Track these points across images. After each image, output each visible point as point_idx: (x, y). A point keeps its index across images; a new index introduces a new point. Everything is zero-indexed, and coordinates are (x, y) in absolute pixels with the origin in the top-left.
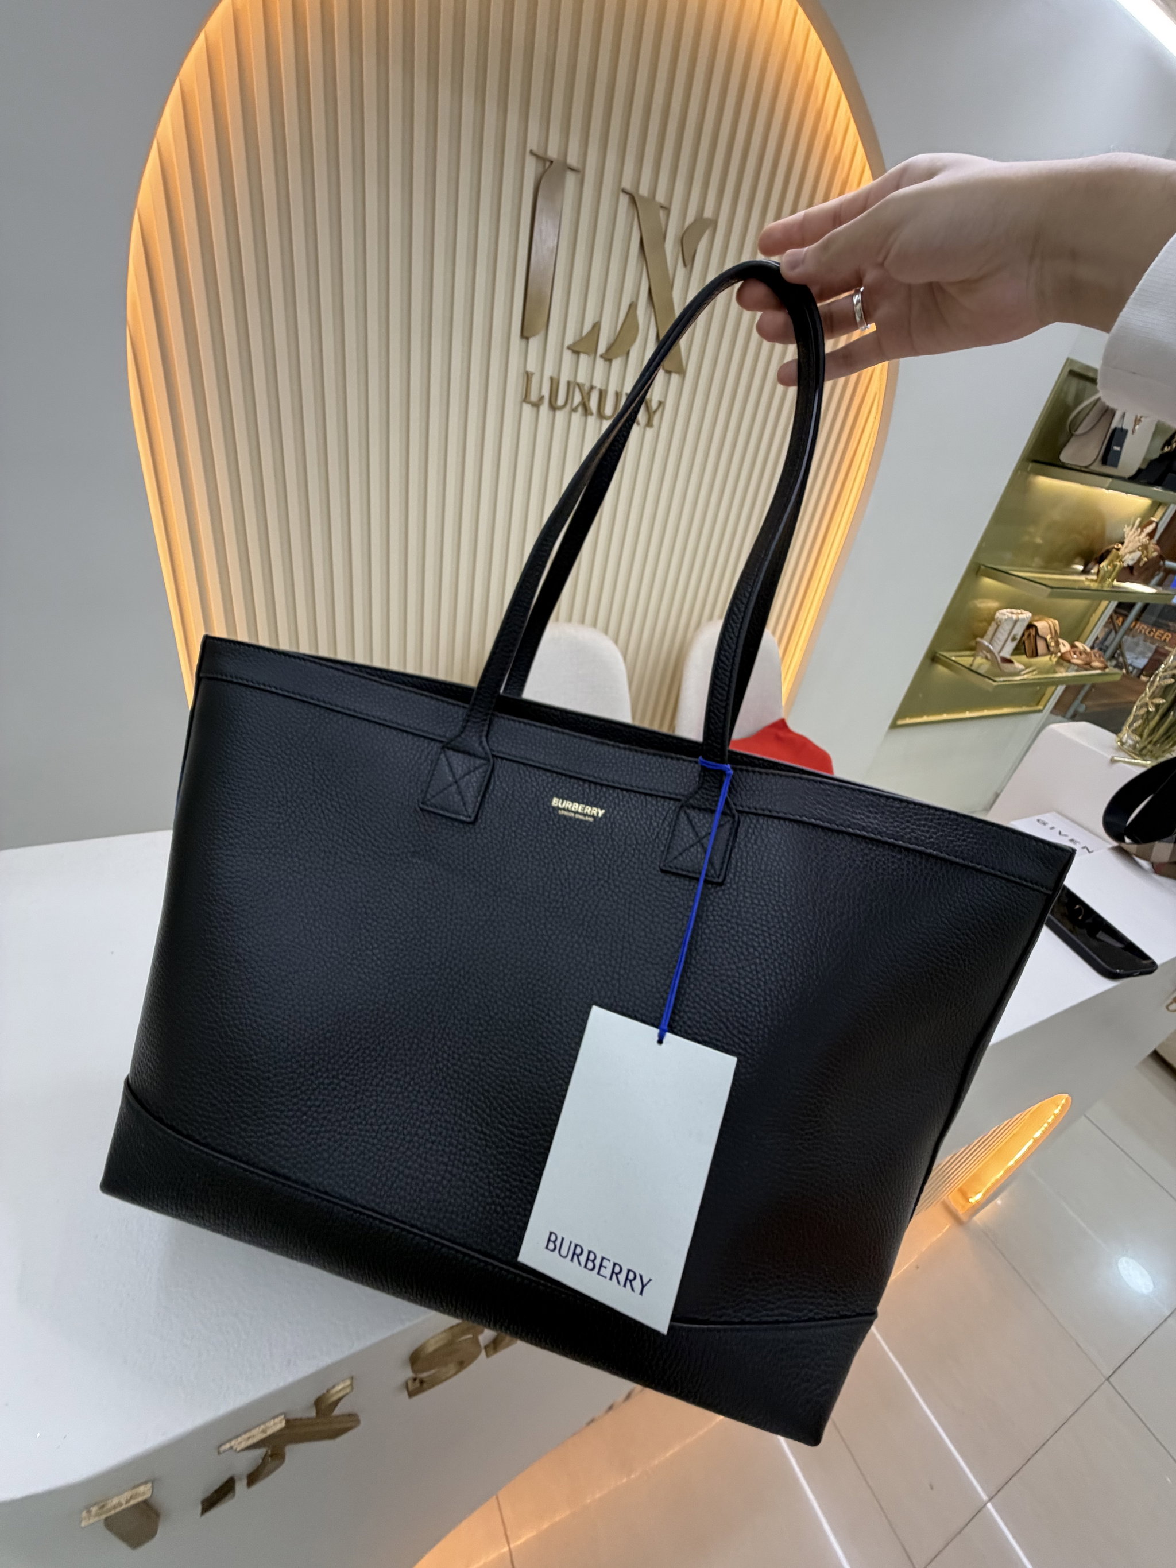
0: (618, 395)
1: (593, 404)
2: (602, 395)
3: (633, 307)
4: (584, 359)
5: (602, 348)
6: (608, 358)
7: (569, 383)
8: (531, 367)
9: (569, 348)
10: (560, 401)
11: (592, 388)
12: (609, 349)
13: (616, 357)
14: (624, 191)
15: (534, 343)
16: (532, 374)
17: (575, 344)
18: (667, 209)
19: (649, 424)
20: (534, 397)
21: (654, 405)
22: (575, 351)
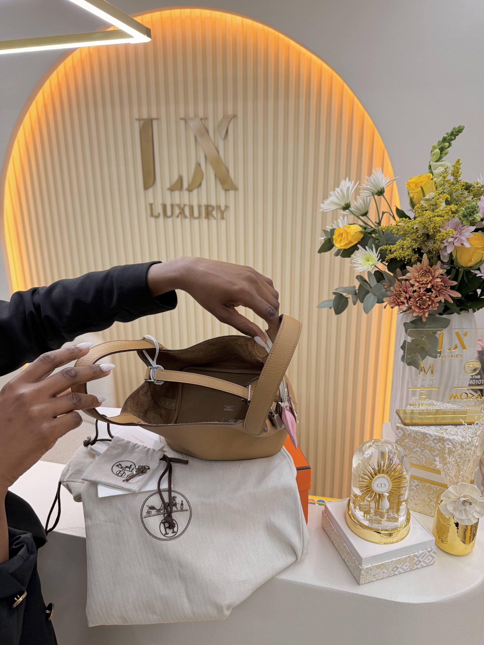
0: (199, 207)
1: (187, 212)
2: (191, 208)
3: (198, 165)
4: (177, 193)
5: (185, 185)
6: (190, 190)
7: (172, 205)
8: (151, 201)
9: (168, 189)
10: (169, 213)
11: (185, 205)
12: (189, 186)
13: (194, 188)
14: (182, 119)
15: (150, 191)
16: (153, 204)
17: (171, 187)
18: (206, 119)
19: (223, 218)
20: (156, 213)
21: (223, 208)
22: (172, 189)
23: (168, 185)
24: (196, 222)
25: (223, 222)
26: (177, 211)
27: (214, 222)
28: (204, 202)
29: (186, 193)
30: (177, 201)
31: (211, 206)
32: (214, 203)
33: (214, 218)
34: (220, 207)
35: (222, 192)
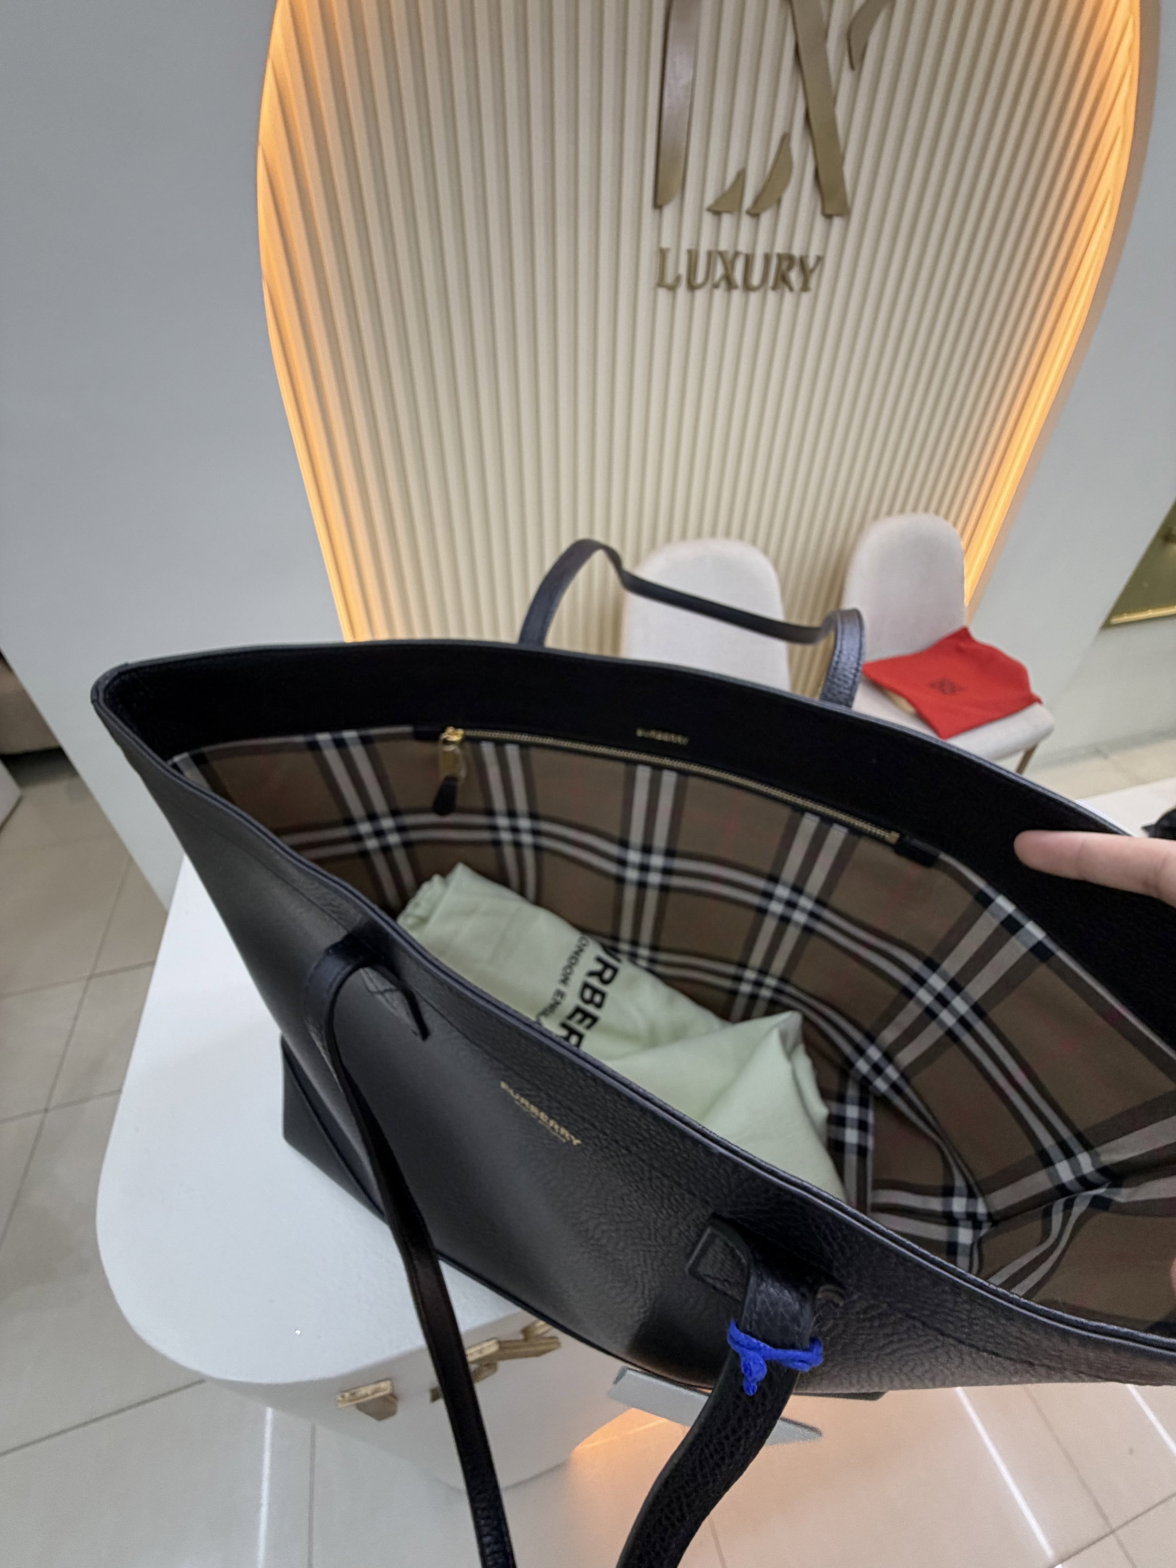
0: (767, 258)
1: (739, 272)
2: (749, 260)
3: (786, 138)
4: (727, 220)
5: (748, 201)
6: (755, 214)
7: (710, 254)
8: (666, 243)
9: (709, 210)
10: (700, 278)
11: (736, 254)
12: (756, 201)
13: (764, 209)
15: (669, 211)
16: (668, 250)
17: (717, 202)
19: (805, 287)
20: (669, 279)
21: (811, 262)
22: (716, 212)
23: (709, 200)
24: (754, 297)
25: (806, 298)
26: (719, 271)
27: (789, 297)
28: (779, 248)
29: (746, 221)
30: (724, 246)
31: (790, 258)
32: (797, 252)
33: (791, 289)
34: (807, 256)
35: (820, 221)
